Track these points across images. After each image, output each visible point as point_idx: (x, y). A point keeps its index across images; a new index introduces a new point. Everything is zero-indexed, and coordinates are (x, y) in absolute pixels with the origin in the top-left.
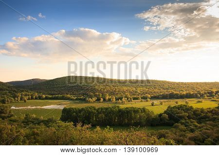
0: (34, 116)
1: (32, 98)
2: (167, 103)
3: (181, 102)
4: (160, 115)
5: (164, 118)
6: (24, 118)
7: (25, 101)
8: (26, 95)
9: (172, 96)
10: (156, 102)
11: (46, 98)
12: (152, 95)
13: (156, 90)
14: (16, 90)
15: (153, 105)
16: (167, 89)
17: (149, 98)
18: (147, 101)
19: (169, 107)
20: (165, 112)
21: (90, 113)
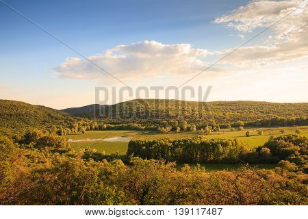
0: (95, 150)
1: (91, 129)
2: (268, 133)
3: (288, 131)
4: (259, 149)
5: (265, 152)
6: (83, 153)
7: (83, 132)
8: (84, 125)
9: (274, 123)
10: (252, 131)
11: (108, 129)
12: (246, 122)
13: (252, 115)
14: (73, 119)
15: (247, 135)
16: (268, 113)
17: (242, 126)
18: (240, 130)
19: (271, 138)
20: (266, 145)
21: (163, 146)
